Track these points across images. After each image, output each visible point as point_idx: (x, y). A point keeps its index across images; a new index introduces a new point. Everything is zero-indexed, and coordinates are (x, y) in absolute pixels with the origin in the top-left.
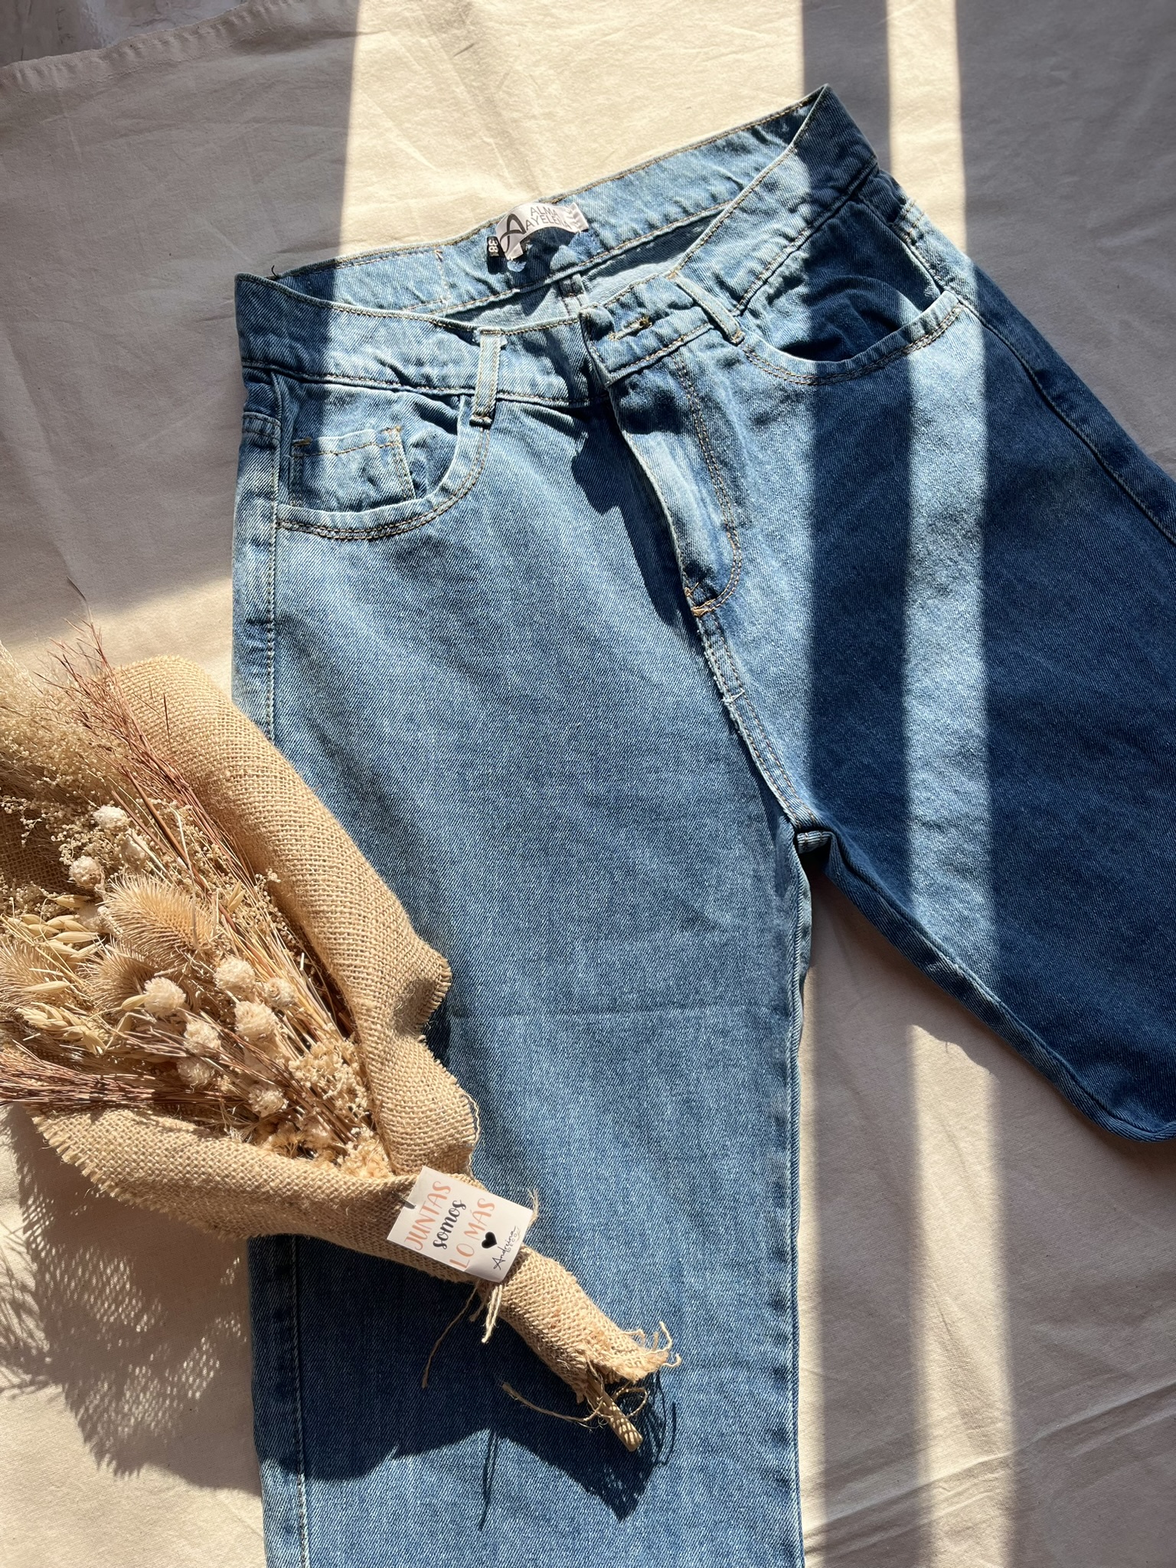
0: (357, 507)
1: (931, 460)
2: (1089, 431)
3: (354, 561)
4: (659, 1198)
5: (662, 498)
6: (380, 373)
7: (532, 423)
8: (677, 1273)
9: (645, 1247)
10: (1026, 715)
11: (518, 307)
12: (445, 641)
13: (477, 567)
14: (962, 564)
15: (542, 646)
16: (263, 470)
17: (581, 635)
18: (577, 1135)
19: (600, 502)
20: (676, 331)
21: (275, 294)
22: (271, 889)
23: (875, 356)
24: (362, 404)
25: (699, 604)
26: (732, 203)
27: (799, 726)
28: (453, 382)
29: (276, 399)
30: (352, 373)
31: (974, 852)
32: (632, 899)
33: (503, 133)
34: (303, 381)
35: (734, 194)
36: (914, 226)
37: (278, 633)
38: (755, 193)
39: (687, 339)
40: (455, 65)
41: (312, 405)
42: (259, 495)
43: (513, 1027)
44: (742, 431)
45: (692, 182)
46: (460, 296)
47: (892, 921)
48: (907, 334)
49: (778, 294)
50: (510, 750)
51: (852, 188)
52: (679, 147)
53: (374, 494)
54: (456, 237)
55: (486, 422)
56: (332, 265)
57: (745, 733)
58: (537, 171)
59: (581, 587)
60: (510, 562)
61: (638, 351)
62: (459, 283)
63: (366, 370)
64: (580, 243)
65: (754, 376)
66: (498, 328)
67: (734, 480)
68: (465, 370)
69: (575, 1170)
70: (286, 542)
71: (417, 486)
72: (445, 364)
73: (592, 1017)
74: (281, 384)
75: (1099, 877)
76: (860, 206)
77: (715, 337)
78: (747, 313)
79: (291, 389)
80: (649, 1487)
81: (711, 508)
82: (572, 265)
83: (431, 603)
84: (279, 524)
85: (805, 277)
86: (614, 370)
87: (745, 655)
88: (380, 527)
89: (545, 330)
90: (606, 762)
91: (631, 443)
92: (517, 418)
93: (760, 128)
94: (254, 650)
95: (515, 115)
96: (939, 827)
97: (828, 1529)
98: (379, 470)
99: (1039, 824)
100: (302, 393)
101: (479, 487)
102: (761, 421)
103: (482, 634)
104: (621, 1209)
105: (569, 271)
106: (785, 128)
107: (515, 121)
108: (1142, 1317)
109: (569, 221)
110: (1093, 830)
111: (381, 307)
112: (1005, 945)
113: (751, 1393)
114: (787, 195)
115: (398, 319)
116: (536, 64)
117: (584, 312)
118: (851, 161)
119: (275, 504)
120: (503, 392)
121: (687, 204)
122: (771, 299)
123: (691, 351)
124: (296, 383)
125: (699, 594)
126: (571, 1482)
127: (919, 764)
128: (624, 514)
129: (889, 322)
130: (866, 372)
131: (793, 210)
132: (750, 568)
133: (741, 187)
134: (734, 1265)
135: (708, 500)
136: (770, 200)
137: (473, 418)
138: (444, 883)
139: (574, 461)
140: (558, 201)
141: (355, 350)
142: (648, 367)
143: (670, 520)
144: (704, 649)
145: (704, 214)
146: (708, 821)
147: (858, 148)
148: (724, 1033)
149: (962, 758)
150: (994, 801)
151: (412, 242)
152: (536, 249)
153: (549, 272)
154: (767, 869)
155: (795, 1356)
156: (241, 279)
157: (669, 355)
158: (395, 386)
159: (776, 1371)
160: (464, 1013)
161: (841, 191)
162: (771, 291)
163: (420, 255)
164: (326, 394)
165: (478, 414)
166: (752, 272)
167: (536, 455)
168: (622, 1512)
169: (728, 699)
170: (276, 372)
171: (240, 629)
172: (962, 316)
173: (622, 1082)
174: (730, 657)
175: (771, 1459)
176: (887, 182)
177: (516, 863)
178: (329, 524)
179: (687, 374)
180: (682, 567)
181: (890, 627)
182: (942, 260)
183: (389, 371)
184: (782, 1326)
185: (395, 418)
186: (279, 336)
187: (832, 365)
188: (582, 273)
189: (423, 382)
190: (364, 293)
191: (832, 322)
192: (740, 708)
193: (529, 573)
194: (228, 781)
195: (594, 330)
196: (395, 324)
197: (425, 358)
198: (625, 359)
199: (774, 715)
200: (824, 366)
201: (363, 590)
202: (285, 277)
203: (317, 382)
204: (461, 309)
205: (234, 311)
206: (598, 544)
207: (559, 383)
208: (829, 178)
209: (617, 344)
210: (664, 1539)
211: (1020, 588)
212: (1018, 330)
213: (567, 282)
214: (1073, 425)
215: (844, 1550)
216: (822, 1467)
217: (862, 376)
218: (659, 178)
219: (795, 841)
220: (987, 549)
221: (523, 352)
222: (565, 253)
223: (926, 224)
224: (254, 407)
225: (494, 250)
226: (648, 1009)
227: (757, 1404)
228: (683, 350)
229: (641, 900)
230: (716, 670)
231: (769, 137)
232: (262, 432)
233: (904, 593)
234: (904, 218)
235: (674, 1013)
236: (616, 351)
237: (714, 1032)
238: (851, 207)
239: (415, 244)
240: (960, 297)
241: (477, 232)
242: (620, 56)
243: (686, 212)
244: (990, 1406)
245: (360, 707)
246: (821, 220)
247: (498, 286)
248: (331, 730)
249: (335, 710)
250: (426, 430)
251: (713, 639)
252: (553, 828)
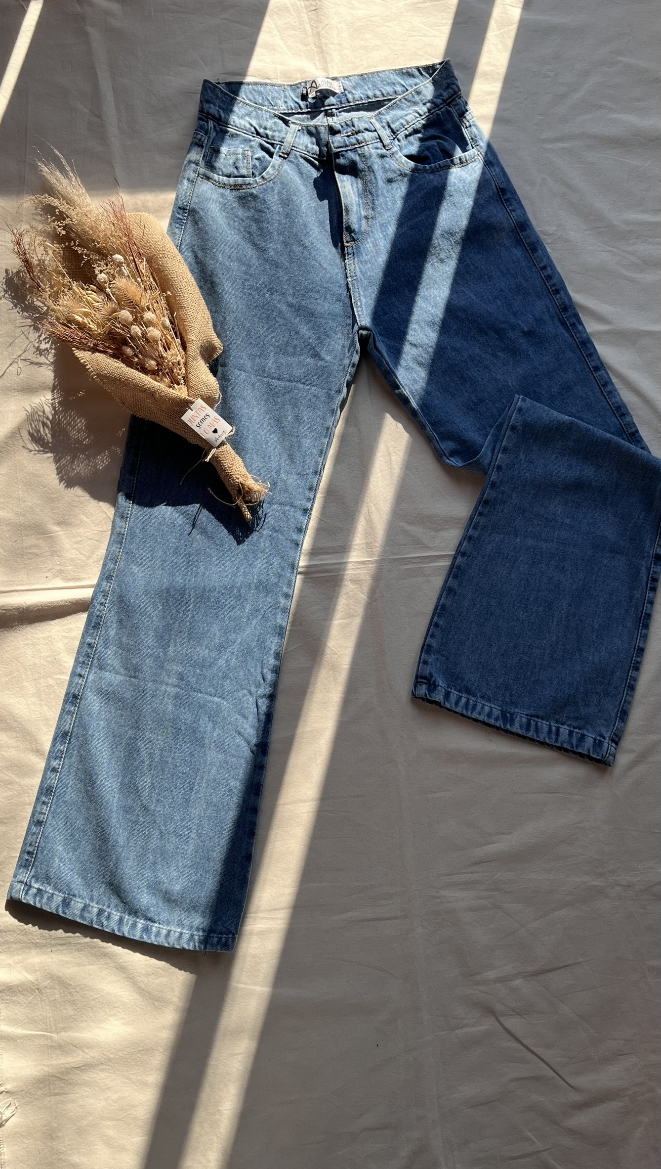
0: (229, 176)
1: (448, 211)
2: (514, 215)
3: (223, 196)
4: (278, 447)
5: (342, 199)
6: (250, 129)
7: (302, 160)
8: (278, 472)
9: (270, 460)
10: (459, 314)
11: (309, 116)
12: (249, 233)
13: (268, 208)
14: (452, 253)
15: (285, 244)
16: (197, 154)
17: (300, 243)
18: (255, 417)
19: (321, 197)
20: (364, 139)
21: (217, 89)
22: (167, 299)
23: (438, 167)
24: (240, 139)
25: (348, 242)
26: (402, 96)
27: (373, 296)
28: (276, 138)
29: (208, 129)
30: (239, 126)
31: (426, 358)
32: (296, 342)
33: (320, 47)
34: (219, 125)
35: (404, 92)
36: (468, 121)
37: (189, 215)
38: (412, 94)
39: (368, 143)
40: (308, 15)
41: (221, 135)
42: (194, 163)
43: (241, 375)
44: (381, 183)
45: (389, 84)
46: (287, 107)
47: (386, 370)
48: (452, 161)
49: (410, 135)
50: (264, 279)
51: (448, 101)
52: (387, 69)
53: (236, 173)
54: (292, 83)
55: (285, 156)
56: (241, 83)
57: (352, 293)
58: (329, 65)
59: (305, 225)
60: (281, 210)
61: (348, 143)
62: (288, 102)
63: (245, 126)
64: (339, 97)
65: (392, 164)
66: (299, 122)
67: (373, 200)
68: (283, 135)
69: (251, 429)
70: (200, 182)
71: (253, 174)
72: (275, 131)
73: (270, 380)
74: (211, 124)
75: (470, 378)
76: (450, 109)
77: (380, 145)
78: (396, 139)
79: (215, 127)
80: (251, 537)
81: (362, 209)
82: (334, 105)
83: (248, 218)
84: (198, 175)
85: (423, 131)
86: (337, 148)
87: (361, 266)
88: (235, 185)
89: (316, 127)
90: (298, 292)
91: (337, 177)
92: (297, 158)
93: (421, 69)
94: (179, 218)
95: (327, 41)
96: (416, 346)
97: (308, 567)
98: (240, 164)
99: (453, 354)
100: (218, 129)
101: (276, 179)
102: (390, 181)
103: (264, 233)
104: (264, 446)
105: (331, 107)
106: (431, 71)
107: (326, 44)
108: (440, 530)
109: (337, 88)
110: (473, 361)
111: (256, 104)
112: (427, 392)
113: (294, 516)
114: (423, 98)
115: (261, 110)
116: (340, 23)
117: (330, 124)
118: (450, 90)
119: (199, 167)
120: (294, 147)
121: (384, 92)
122: (406, 136)
123: (368, 148)
124: (217, 125)
125: (348, 239)
126: (224, 529)
127: (415, 322)
128: (329, 203)
129: (449, 155)
130: (433, 171)
131: (424, 104)
132: (371, 235)
133: (407, 90)
134: (299, 474)
135: (361, 206)
136: (417, 98)
137: (280, 154)
138: (228, 318)
139: (315, 179)
140: (334, 79)
141: (242, 118)
142: (350, 150)
143: (344, 208)
144: (345, 259)
145: (390, 97)
146: (331, 322)
147: (454, 86)
148: (317, 397)
149: (432, 324)
150: (438, 342)
151: (275, 81)
152: (321, 96)
153: (324, 106)
154: (347, 343)
155: (312, 506)
156: (205, 81)
157: (360, 147)
158: (254, 135)
159: (304, 510)
160: (224, 365)
161: (444, 101)
162: (407, 133)
163: (276, 87)
164: (227, 132)
165: (283, 153)
166: (402, 124)
167: (301, 173)
168: (239, 543)
169: (349, 279)
170: (210, 119)
171: (175, 210)
172: (477, 160)
173: (275, 405)
174: (354, 264)
175: (295, 537)
176: (463, 102)
177: (256, 319)
178: (217, 180)
179: (364, 156)
180: (344, 227)
181: (418, 269)
182: (476, 137)
183: (253, 129)
184: (310, 495)
185: (251, 147)
186: (215, 106)
187: (420, 166)
188: (337, 109)
189: (265, 136)
190: (251, 97)
191: (428, 150)
192: (353, 284)
193: (287, 216)
194: (160, 258)
195: (333, 131)
196: (260, 112)
197: (268, 127)
198: (342, 145)
199: (365, 290)
200: (418, 166)
201: (224, 207)
202: (222, 84)
203: (225, 126)
204: (286, 112)
205: (200, 92)
206: (316, 212)
207: (316, 148)
208: (441, 95)
209: (340, 139)
210: (251, 556)
211: (472, 267)
212: (498, 170)
213: (330, 111)
214: (509, 211)
215: (313, 576)
216: (311, 547)
217: (431, 173)
218: (376, 79)
219: (358, 333)
220: (463, 250)
221: (306, 134)
222: (332, 100)
223: (473, 122)
224: (199, 130)
225: (305, 92)
226: (291, 381)
227: (295, 519)
228: (365, 147)
229: (298, 344)
230: (348, 268)
231: (424, 73)
232: (200, 140)
233: (426, 258)
234: (465, 117)
235: (300, 385)
236: (339, 141)
237: (314, 396)
238: (447, 108)
239: (275, 83)
240: (479, 153)
241: (300, 83)
242: (374, 27)
243: (383, 95)
244: (376, 542)
245: (212, 248)
246: (434, 111)
247: (303, 106)
248: (200, 254)
249: (203, 247)
250: (261, 154)
251: (350, 256)
252: (273, 311)
